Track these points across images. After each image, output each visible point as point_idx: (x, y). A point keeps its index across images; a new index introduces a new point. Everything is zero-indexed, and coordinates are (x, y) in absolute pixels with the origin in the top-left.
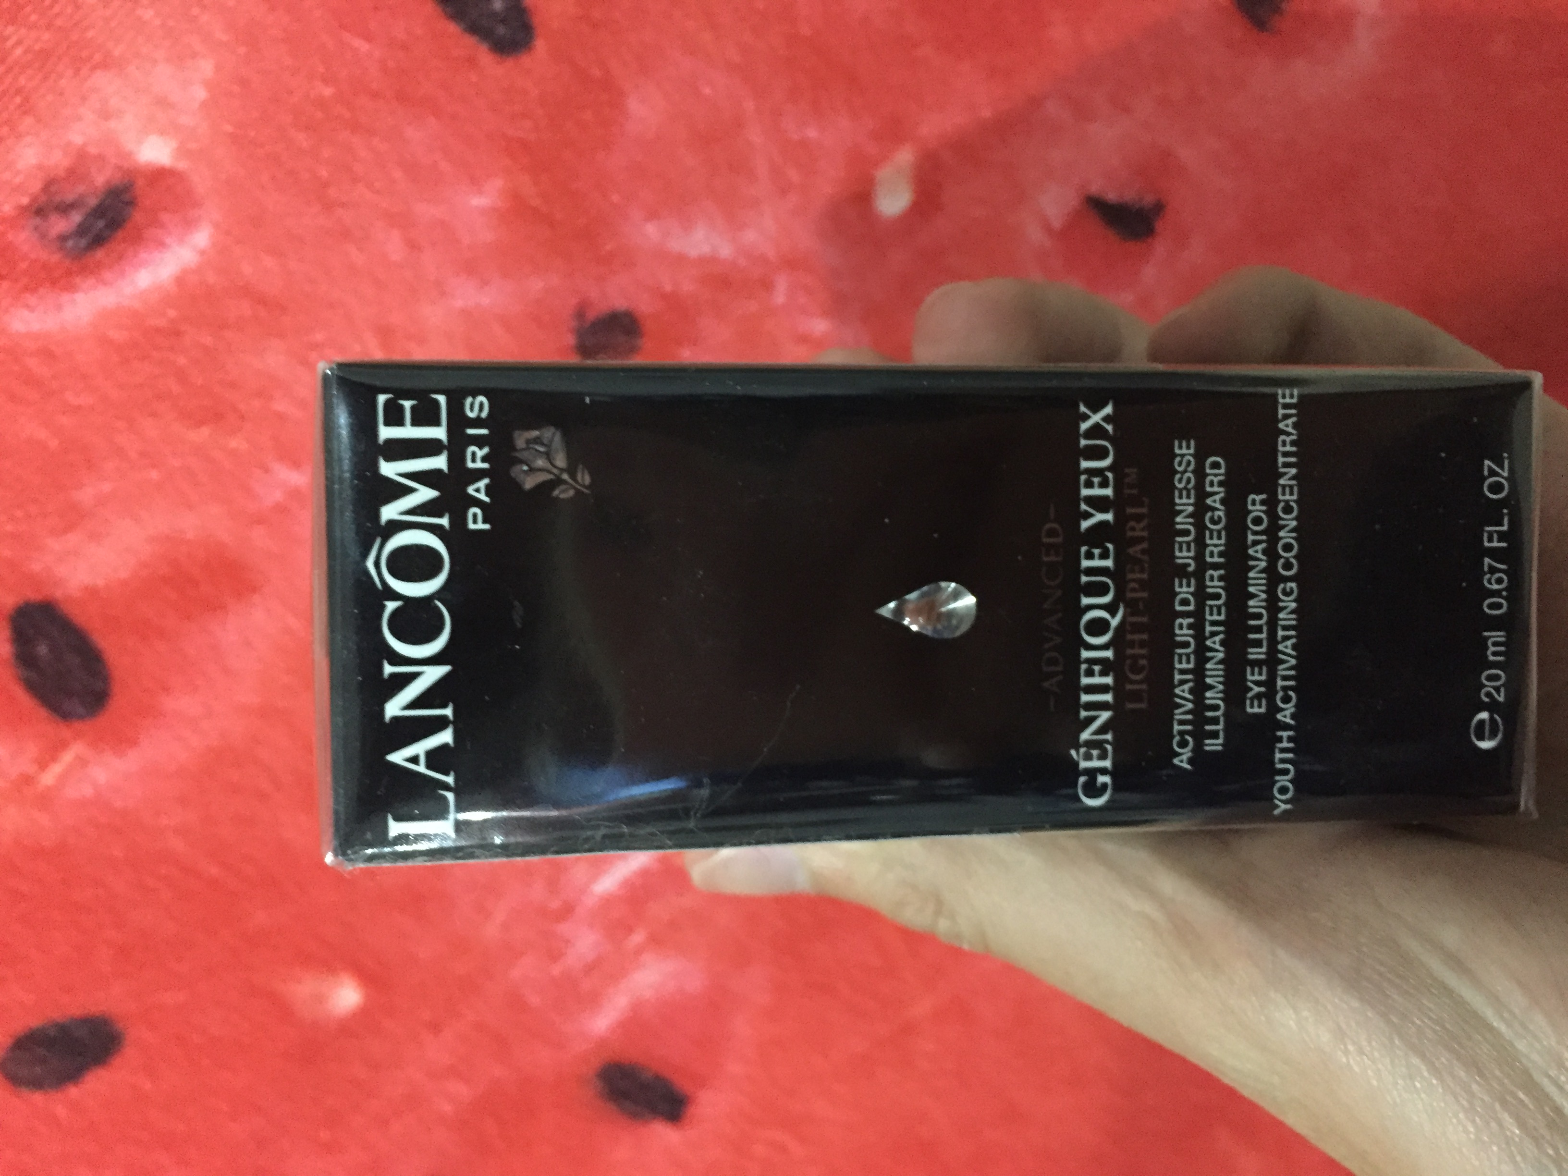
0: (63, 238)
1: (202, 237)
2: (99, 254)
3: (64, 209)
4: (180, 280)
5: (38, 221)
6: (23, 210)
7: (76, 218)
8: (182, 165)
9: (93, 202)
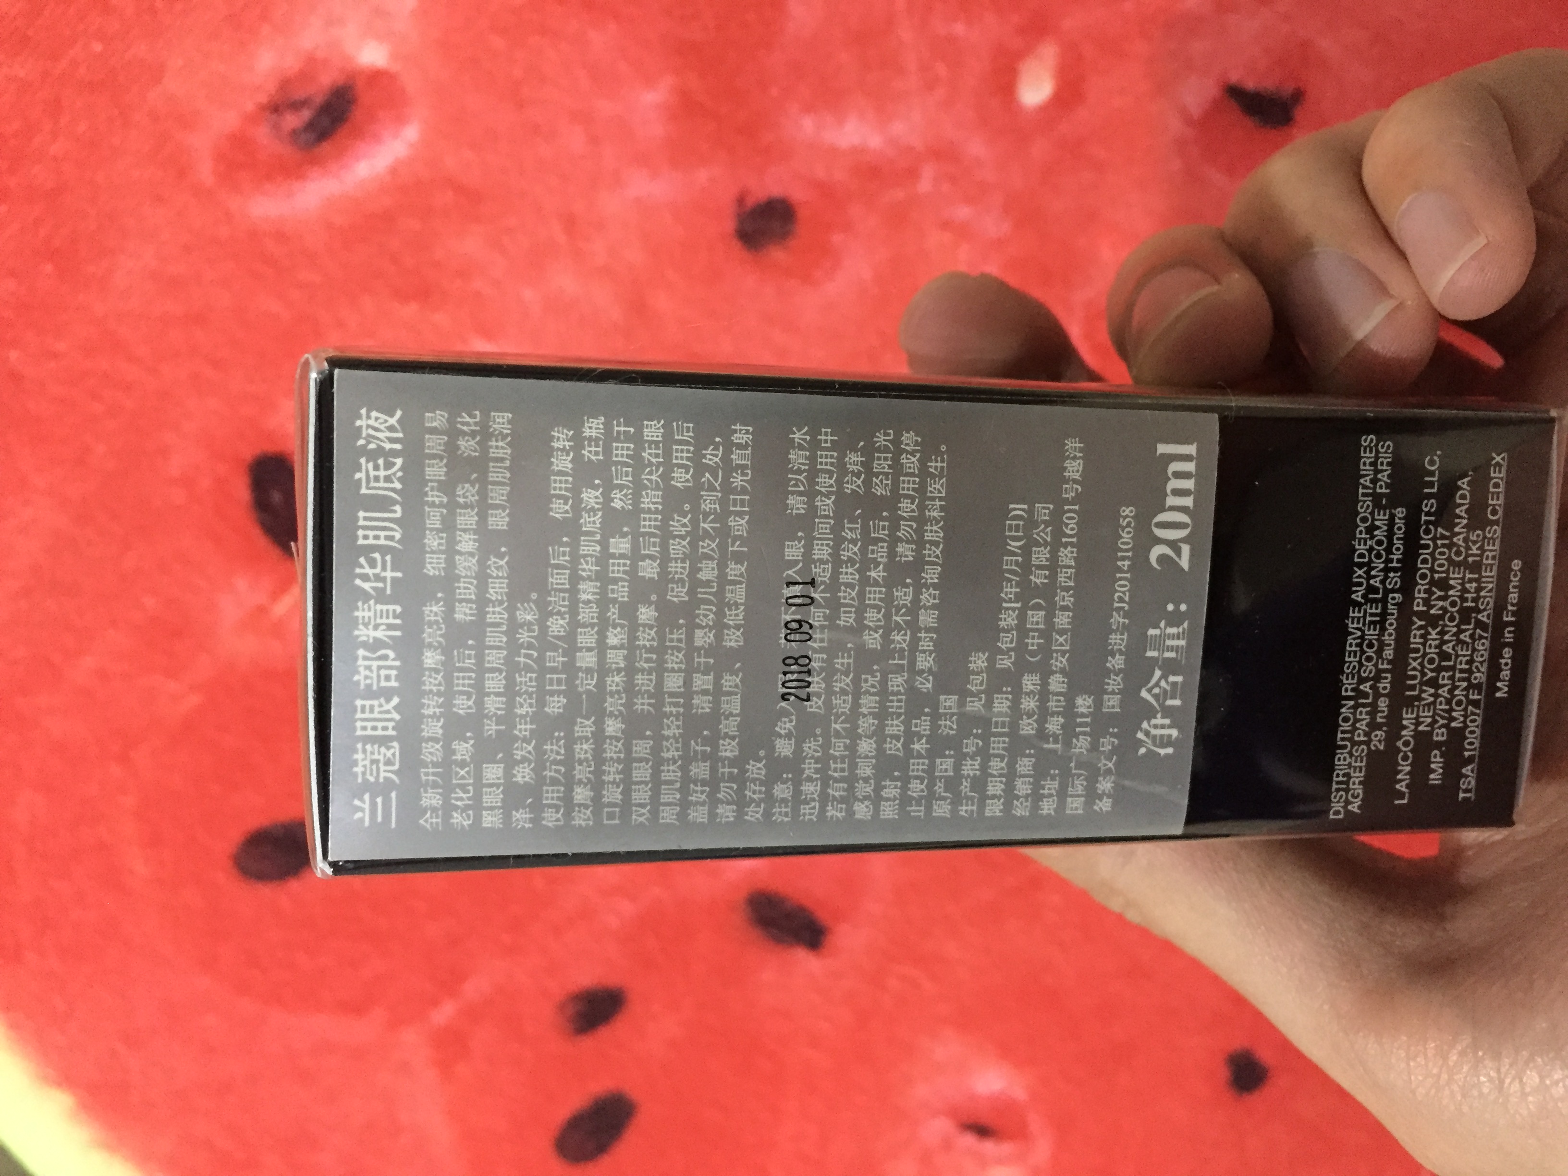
0: (294, 132)
1: (411, 133)
2: (326, 147)
3: (296, 106)
4: (394, 171)
5: (274, 116)
6: (263, 108)
7: (306, 114)
8: (395, 68)
9: (319, 100)
